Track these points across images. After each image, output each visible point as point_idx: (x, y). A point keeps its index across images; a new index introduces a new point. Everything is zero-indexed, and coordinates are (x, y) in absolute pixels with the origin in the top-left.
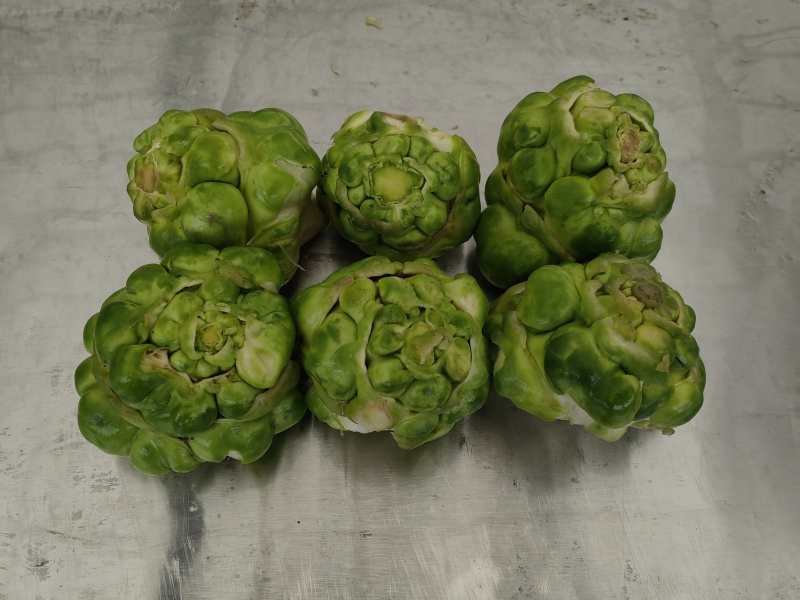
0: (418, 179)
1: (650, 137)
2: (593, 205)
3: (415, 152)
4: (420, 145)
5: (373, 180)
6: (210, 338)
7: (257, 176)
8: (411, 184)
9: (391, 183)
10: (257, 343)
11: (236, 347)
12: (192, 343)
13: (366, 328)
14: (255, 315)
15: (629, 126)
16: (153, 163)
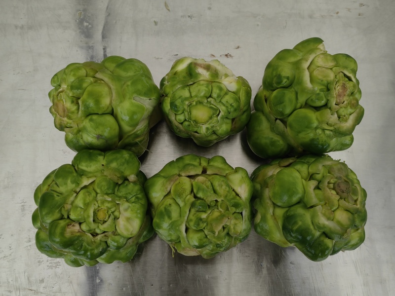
0: (217, 112)
2: (316, 128)
3: (214, 95)
4: (218, 91)
5: (190, 112)
6: (101, 216)
7: (124, 109)
8: (212, 113)
9: (201, 113)
11: (116, 218)
12: (91, 219)
13: (186, 212)
14: (125, 200)
15: (342, 81)
16: (62, 100)
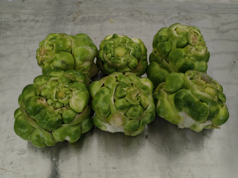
0: (128, 50)
1: (200, 37)
2: (185, 56)
3: (127, 42)
4: (129, 40)
5: (114, 51)
6: (60, 94)
7: (77, 50)
8: (126, 52)
9: (120, 51)
10: (77, 97)
11: (69, 98)
12: (54, 95)
13: (114, 90)
14: (76, 88)
15: (193, 33)
16: (45, 47)
